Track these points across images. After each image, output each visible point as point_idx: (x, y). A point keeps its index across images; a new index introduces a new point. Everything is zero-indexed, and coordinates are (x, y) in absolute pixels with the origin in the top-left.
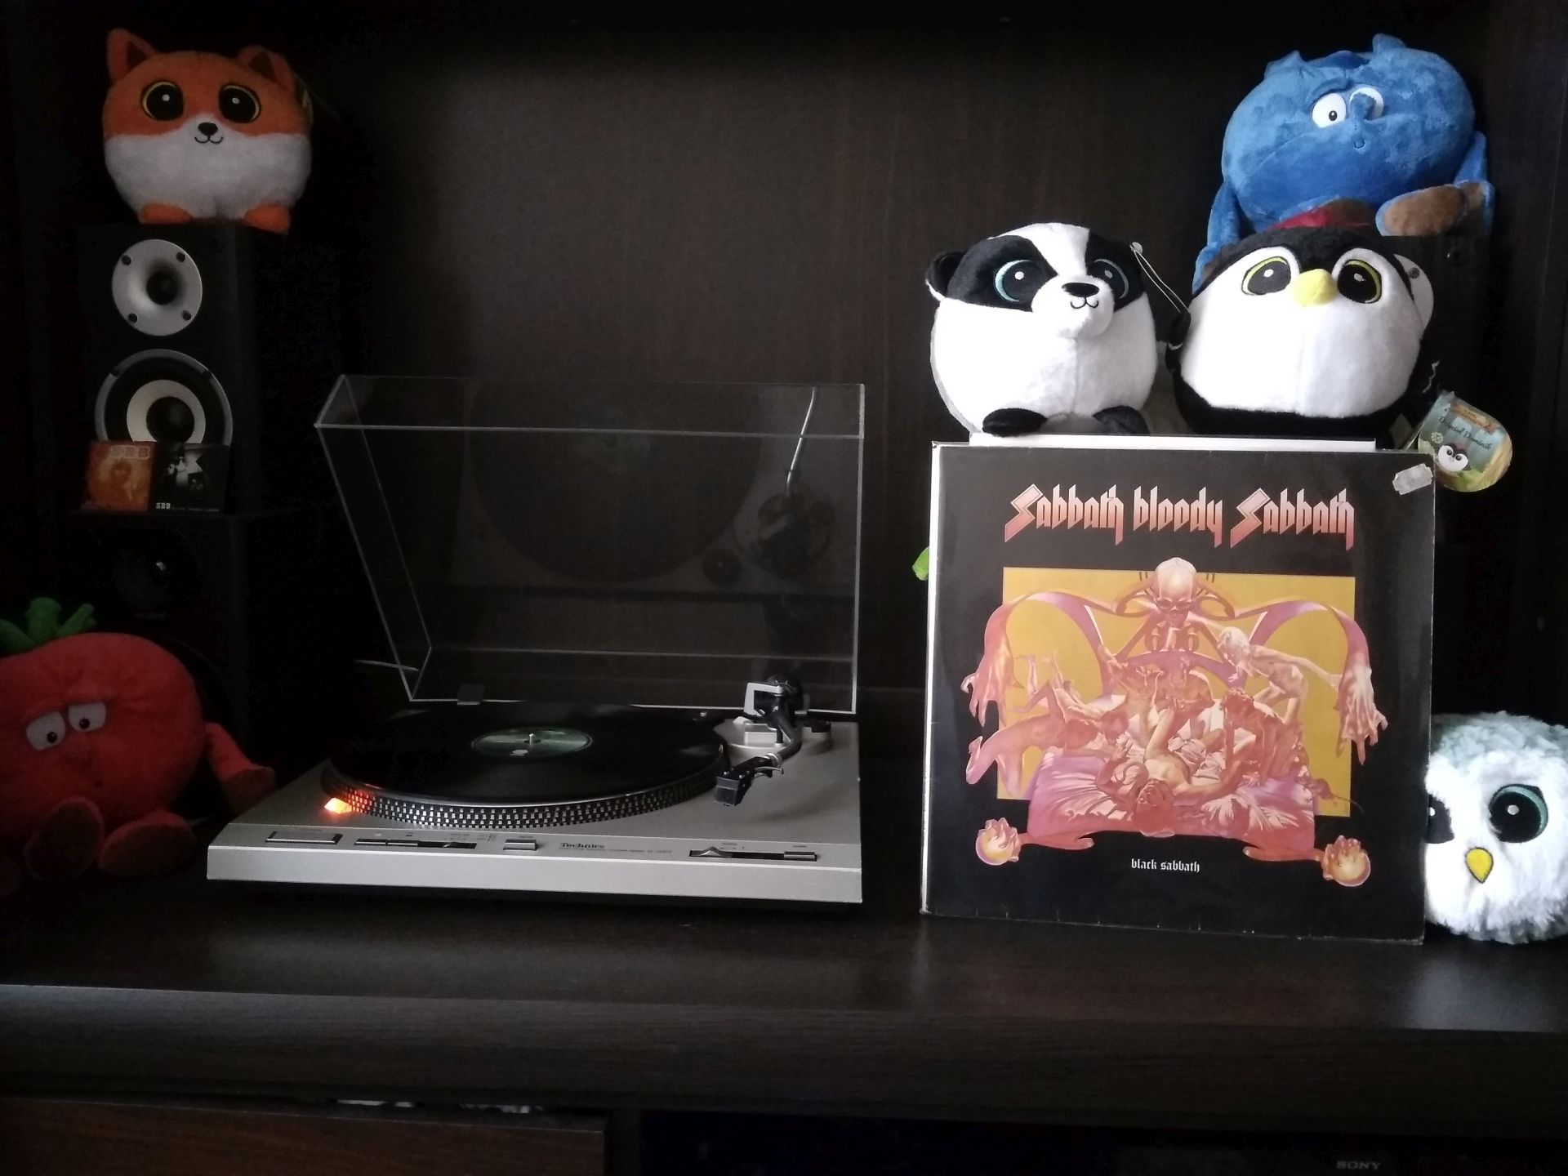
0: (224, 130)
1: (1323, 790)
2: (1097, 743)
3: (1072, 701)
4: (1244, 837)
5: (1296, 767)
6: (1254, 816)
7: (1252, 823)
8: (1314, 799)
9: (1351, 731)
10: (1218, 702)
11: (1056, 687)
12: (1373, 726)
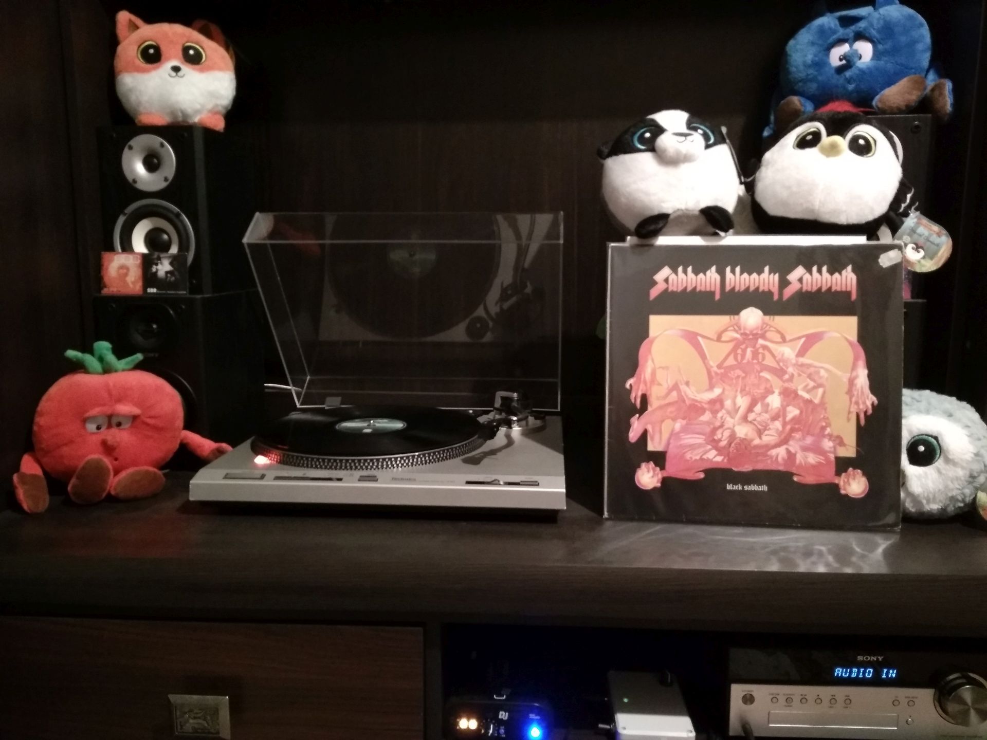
0: (186, 69)
1: (840, 441)
2: (706, 417)
3: (691, 393)
4: (794, 470)
5: (823, 428)
6: (799, 458)
7: (798, 461)
8: (835, 447)
9: (856, 407)
10: (777, 391)
11: (682, 385)
12: (869, 404)
